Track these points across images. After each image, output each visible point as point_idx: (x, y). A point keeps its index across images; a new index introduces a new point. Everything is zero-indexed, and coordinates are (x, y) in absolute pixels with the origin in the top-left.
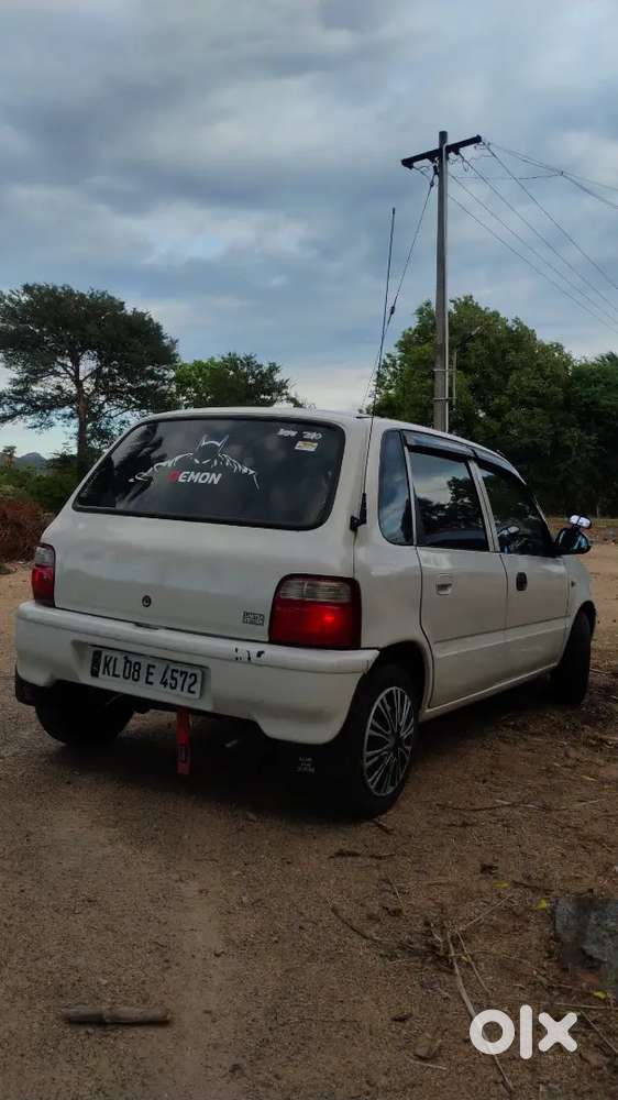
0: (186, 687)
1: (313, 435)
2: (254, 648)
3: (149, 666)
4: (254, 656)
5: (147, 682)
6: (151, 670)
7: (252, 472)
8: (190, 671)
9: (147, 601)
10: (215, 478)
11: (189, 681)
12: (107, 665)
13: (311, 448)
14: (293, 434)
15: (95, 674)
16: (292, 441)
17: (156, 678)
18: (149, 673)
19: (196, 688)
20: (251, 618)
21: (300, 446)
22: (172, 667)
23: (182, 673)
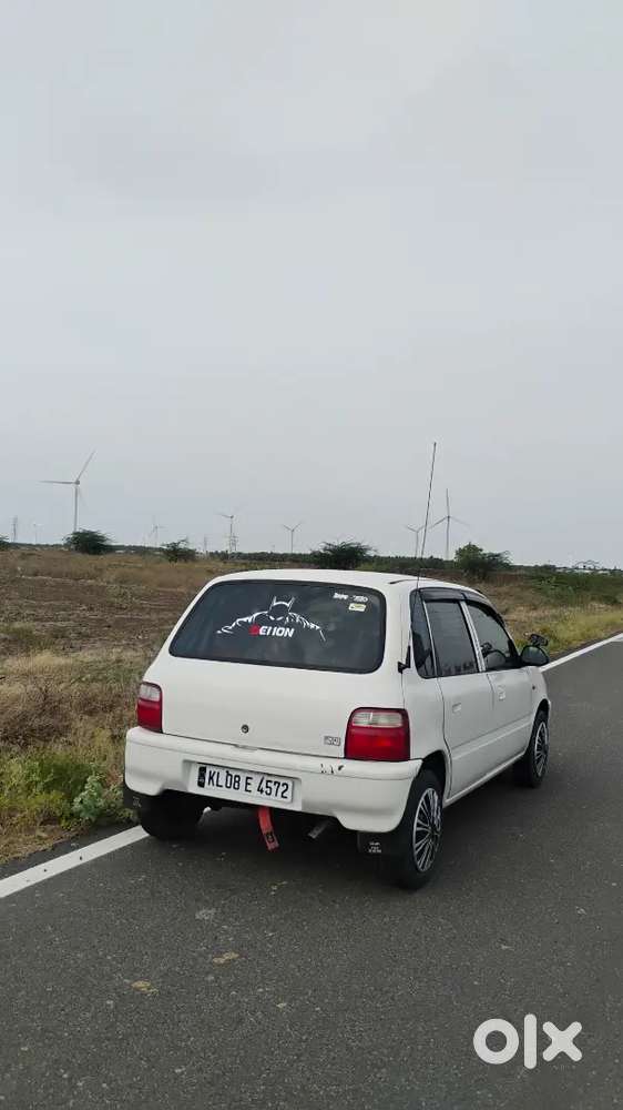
0: (279, 794)
1: (362, 599)
2: (335, 764)
3: (248, 778)
4: (335, 768)
5: (246, 790)
6: (249, 781)
7: (318, 627)
8: (282, 781)
9: (245, 728)
10: (290, 633)
11: (282, 789)
12: (211, 778)
13: (362, 608)
14: (345, 597)
15: (201, 784)
16: (346, 603)
17: (254, 786)
18: (247, 784)
19: (288, 794)
20: (330, 740)
21: (353, 607)
22: (267, 778)
23: (275, 783)
